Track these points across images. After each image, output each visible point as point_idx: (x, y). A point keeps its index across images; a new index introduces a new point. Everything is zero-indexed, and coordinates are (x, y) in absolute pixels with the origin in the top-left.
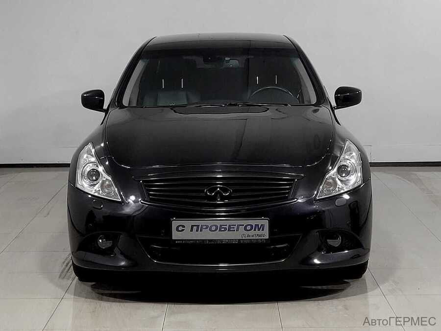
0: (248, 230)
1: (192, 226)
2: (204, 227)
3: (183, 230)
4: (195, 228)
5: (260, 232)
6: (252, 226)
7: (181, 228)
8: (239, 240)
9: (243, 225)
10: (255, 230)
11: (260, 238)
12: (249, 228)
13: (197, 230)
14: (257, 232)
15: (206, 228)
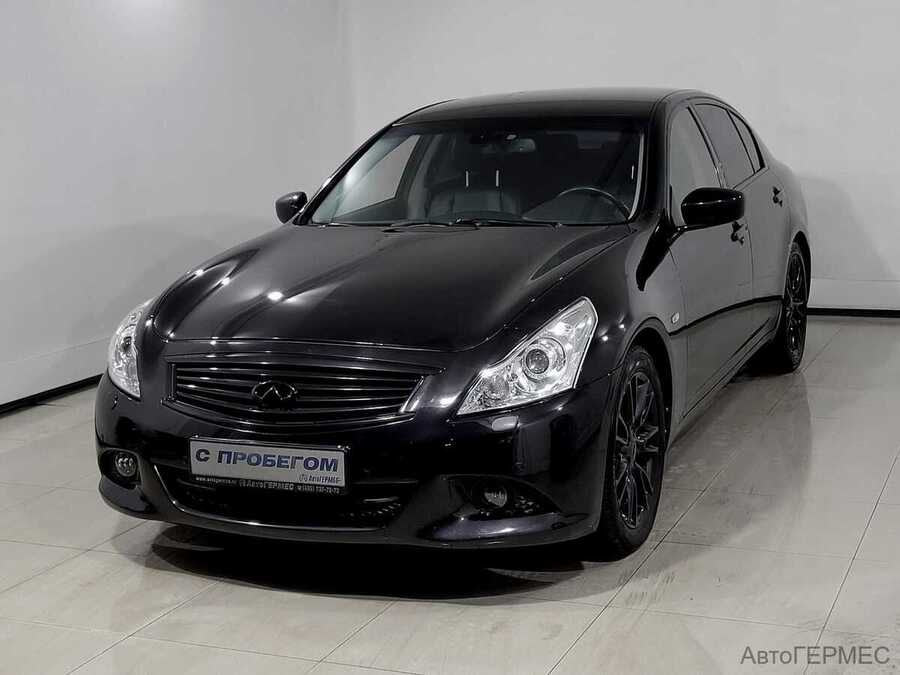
0: (310, 468)
1: (221, 453)
2: (239, 456)
3: (207, 459)
4: (225, 457)
5: (331, 474)
6: (316, 460)
7: (203, 455)
8: (296, 484)
9: (302, 458)
10: (322, 469)
11: (330, 484)
12: (311, 463)
13: (229, 462)
14: (325, 473)
15: (243, 459)
